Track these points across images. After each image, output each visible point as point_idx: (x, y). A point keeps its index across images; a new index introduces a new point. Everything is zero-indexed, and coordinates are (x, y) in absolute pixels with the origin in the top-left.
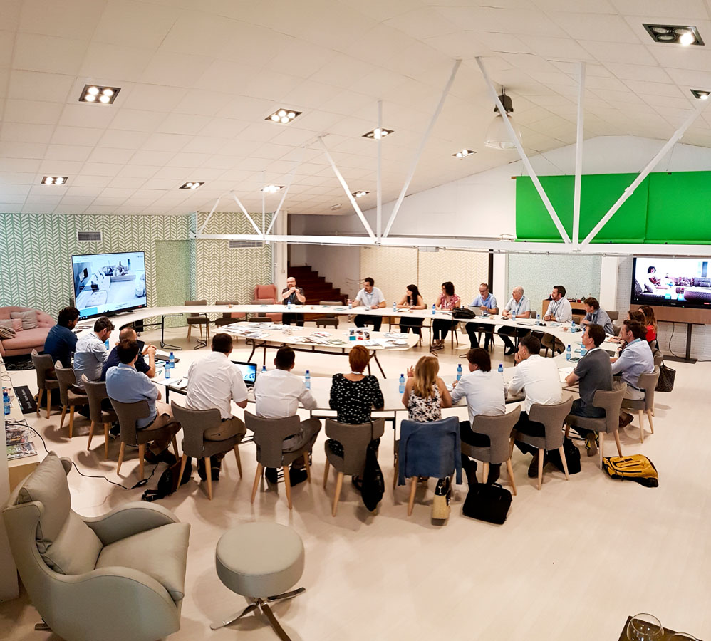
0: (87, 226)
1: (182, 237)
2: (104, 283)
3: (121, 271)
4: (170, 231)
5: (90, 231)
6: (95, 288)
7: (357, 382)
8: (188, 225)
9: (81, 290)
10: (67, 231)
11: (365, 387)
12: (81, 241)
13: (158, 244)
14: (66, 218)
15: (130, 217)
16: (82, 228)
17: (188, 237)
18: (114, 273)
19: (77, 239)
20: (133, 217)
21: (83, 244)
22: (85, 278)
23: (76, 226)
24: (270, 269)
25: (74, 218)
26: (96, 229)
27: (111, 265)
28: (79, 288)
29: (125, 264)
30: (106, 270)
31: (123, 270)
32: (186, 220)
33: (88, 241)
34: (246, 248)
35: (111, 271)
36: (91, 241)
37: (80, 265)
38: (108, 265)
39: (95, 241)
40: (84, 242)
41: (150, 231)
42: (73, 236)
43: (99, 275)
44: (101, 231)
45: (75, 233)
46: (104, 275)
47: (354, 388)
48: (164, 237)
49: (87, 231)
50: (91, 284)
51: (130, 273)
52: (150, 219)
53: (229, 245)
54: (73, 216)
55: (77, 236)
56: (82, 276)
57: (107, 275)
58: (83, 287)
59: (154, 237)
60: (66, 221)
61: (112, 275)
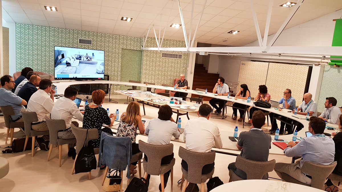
0: (84, 37)
1: (137, 48)
2: (75, 63)
3: (87, 58)
4: (130, 44)
5: (86, 39)
6: (68, 64)
7: (92, 109)
8: (140, 43)
9: (58, 64)
10: (73, 38)
11: (94, 112)
12: (81, 44)
13: (123, 50)
14: (73, 31)
15: (108, 35)
16: (82, 37)
17: (140, 49)
18: (82, 58)
19: (79, 42)
20: (110, 35)
21: (81, 45)
22: (62, 58)
23: (79, 36)
24: (185, 71)
25: (78, 32)
26: (89, 38)
27: (81, 54)
28: (57, 63)
29: (90, 55)
30: (77, 56)
31: (89, 58)
32: (140, 40)
33: (84, 44)
34: (171, 58)
35: (80, 57)
36: (85, 44)
37: (59, 52)
38: (79, 54)
39: (88, 45)
40: (82, 44)
41: (119, 43)
42: (77, 41)
43: (71, 58)
44: (92, 40)
45: (78, 40)
46: (75, 59)
47: (90, 111)
48: (127, 47)
49: (84, 39)
50: (66, 62)
51: (93, 60)
52: (120, 37)
53: (162, 55)
54: (77, 31)
55: (79, 41)
56: (60, 57)
57: (77, 59)
58: (61, 63)
59: (121, 47)
60: (73, 33)
61: (81, 59)
